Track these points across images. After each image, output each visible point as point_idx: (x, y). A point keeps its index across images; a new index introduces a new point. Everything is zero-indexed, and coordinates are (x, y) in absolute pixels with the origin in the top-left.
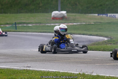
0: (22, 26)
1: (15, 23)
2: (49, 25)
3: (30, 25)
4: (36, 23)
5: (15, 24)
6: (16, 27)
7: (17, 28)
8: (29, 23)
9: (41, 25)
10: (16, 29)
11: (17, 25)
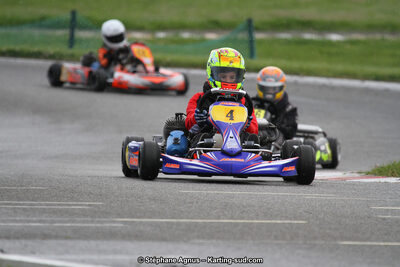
0: (288, 42)
1: (250, 21)
3: (335, 37)
4: (370, 28)
5: (250, 27)
6: (251, 41)
7: (258, 50)
8: (332, 27)
10: (252, 55)
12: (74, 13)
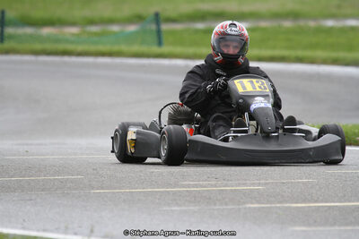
1: (157, 15)
2: (330, 23)
5: (157, 18)
6: (159, 32)
7: (164, 37)
9: (288, 24)
10: (160, 43)
11: (165, 27)
12: (3, 12)
